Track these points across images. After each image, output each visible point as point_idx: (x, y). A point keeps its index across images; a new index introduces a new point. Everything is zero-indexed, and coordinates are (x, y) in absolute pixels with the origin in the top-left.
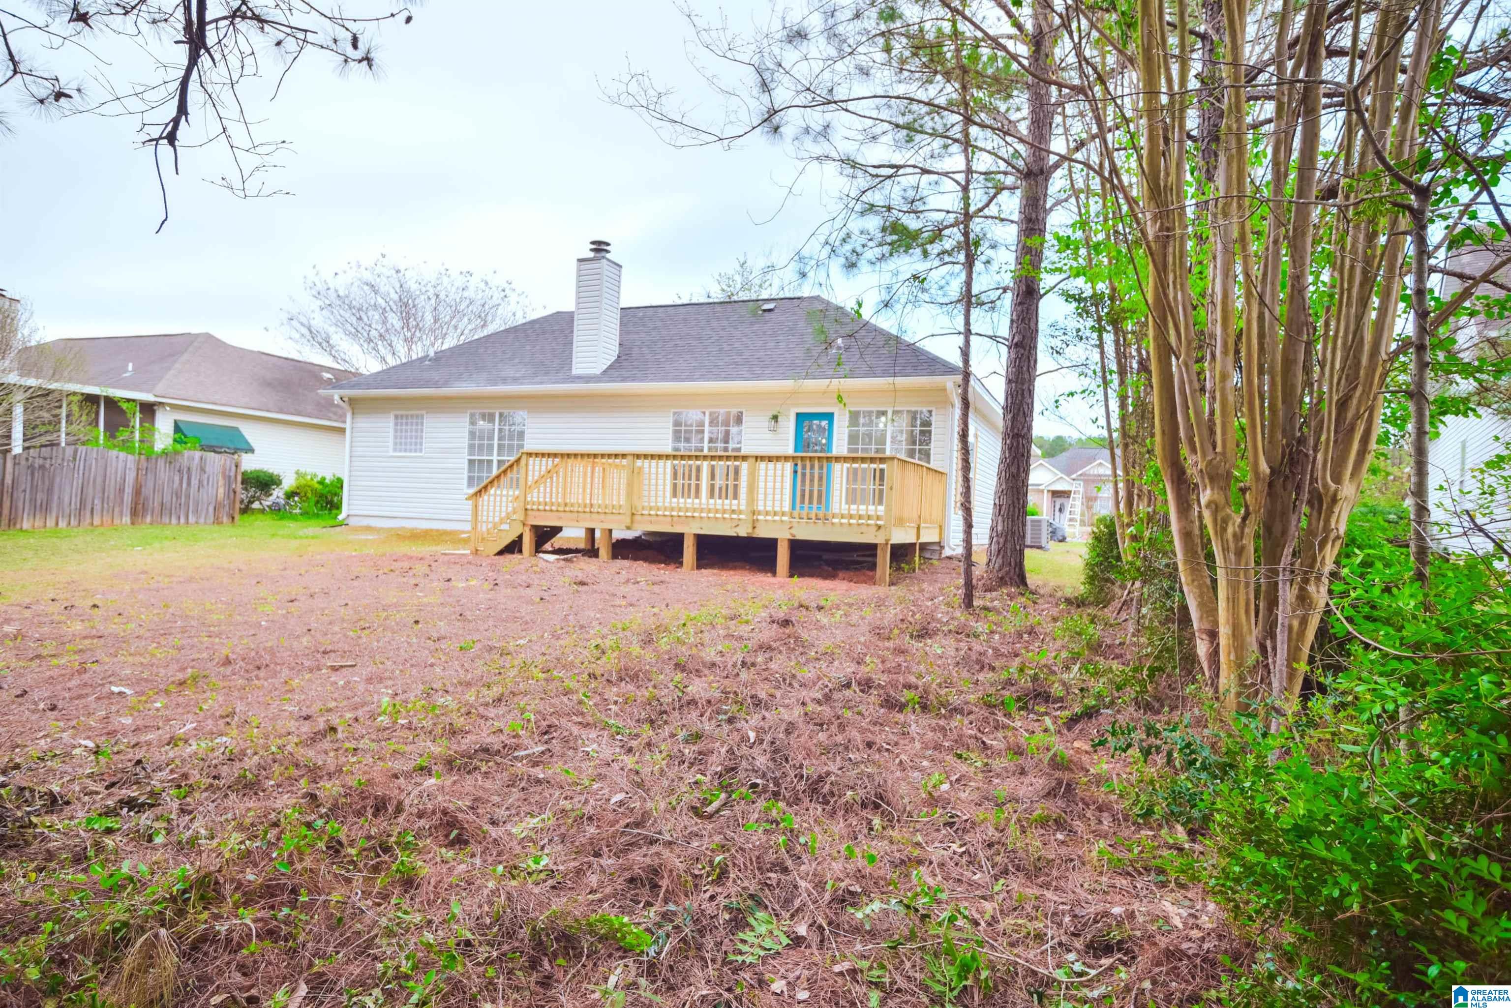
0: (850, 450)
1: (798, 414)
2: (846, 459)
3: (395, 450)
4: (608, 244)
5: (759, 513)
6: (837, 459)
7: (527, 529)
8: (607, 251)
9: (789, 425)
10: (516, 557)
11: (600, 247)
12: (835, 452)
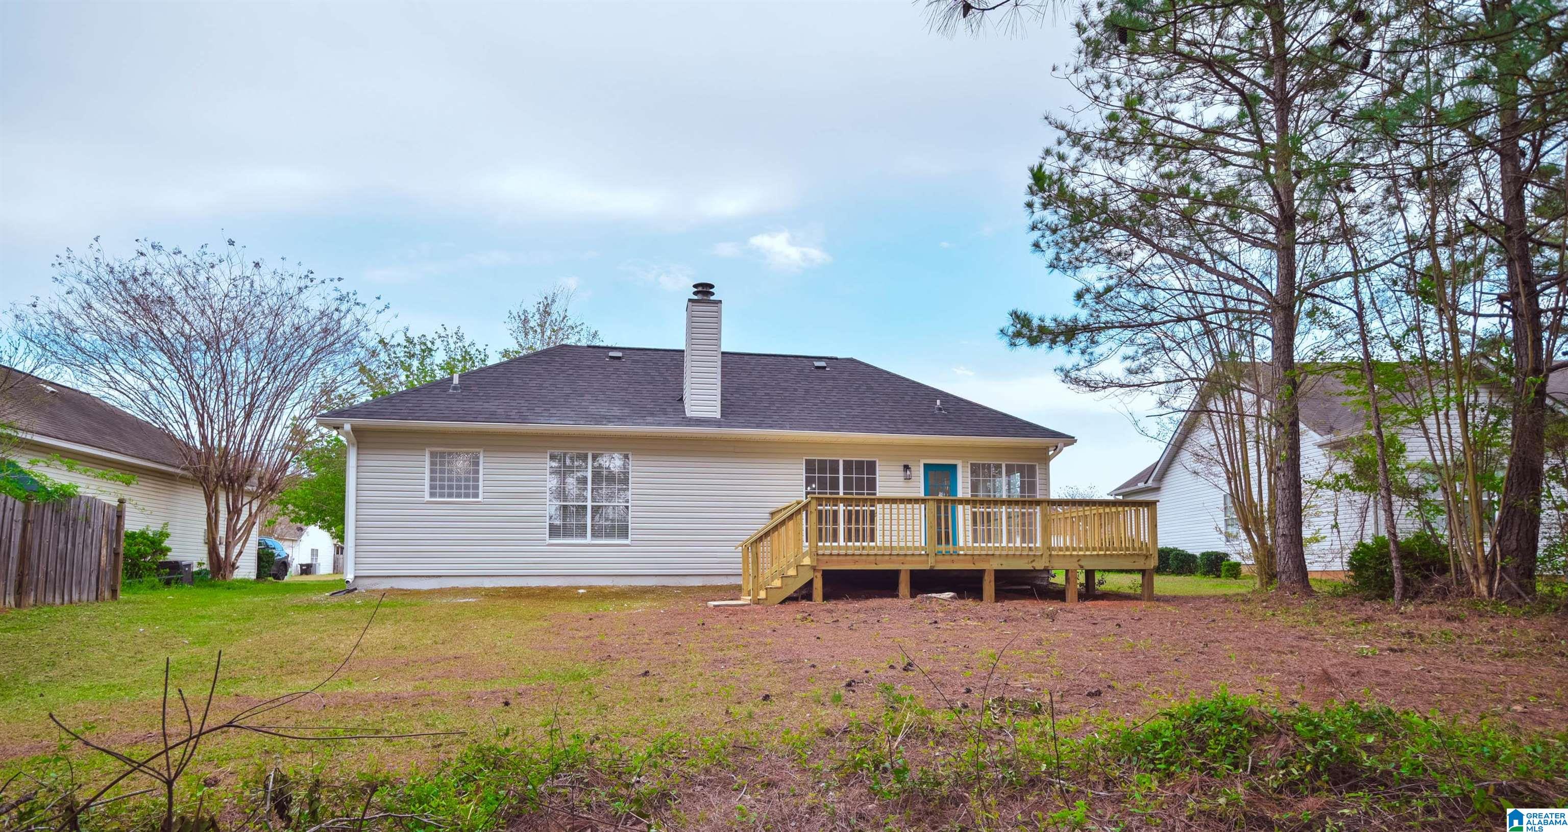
0: (972, 496)
1: (925, 465)
2: (967, 502)
3: (432, 495)
4: (712, 286)
5: (1054, 549)
6: (961, 502)
7: (819, 575)
8: (713, 294)
9: (919, 473)
10: (805, 604)
11: (704, 290)
12: (960, 495)
